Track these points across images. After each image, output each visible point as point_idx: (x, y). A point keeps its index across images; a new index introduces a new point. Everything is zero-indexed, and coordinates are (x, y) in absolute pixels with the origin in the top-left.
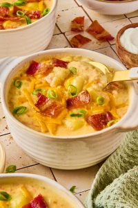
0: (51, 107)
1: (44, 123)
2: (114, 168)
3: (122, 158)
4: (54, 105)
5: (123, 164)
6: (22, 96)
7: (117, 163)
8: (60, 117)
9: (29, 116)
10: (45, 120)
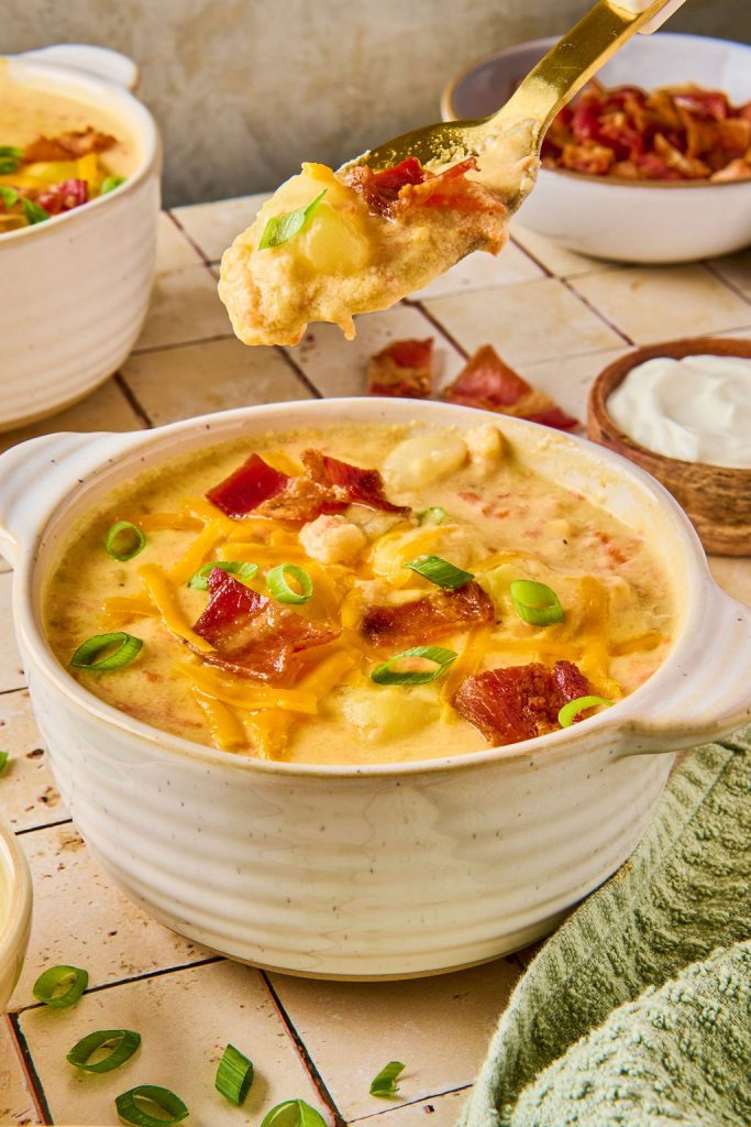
0: (272, 640)
1: (228, 708)
2: (605, 968)
3: (642, 925)
4: (288, 633)
5: (650, 958)
6: (130, 592)
7: (620, 946)
8: (315, 680)
9: (153, 678)
10: (238, 696)
